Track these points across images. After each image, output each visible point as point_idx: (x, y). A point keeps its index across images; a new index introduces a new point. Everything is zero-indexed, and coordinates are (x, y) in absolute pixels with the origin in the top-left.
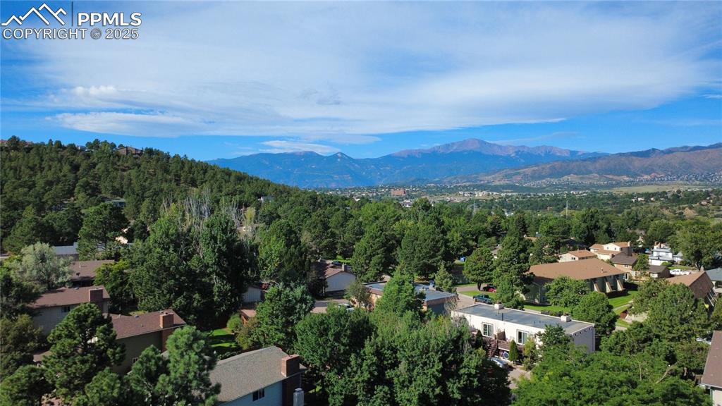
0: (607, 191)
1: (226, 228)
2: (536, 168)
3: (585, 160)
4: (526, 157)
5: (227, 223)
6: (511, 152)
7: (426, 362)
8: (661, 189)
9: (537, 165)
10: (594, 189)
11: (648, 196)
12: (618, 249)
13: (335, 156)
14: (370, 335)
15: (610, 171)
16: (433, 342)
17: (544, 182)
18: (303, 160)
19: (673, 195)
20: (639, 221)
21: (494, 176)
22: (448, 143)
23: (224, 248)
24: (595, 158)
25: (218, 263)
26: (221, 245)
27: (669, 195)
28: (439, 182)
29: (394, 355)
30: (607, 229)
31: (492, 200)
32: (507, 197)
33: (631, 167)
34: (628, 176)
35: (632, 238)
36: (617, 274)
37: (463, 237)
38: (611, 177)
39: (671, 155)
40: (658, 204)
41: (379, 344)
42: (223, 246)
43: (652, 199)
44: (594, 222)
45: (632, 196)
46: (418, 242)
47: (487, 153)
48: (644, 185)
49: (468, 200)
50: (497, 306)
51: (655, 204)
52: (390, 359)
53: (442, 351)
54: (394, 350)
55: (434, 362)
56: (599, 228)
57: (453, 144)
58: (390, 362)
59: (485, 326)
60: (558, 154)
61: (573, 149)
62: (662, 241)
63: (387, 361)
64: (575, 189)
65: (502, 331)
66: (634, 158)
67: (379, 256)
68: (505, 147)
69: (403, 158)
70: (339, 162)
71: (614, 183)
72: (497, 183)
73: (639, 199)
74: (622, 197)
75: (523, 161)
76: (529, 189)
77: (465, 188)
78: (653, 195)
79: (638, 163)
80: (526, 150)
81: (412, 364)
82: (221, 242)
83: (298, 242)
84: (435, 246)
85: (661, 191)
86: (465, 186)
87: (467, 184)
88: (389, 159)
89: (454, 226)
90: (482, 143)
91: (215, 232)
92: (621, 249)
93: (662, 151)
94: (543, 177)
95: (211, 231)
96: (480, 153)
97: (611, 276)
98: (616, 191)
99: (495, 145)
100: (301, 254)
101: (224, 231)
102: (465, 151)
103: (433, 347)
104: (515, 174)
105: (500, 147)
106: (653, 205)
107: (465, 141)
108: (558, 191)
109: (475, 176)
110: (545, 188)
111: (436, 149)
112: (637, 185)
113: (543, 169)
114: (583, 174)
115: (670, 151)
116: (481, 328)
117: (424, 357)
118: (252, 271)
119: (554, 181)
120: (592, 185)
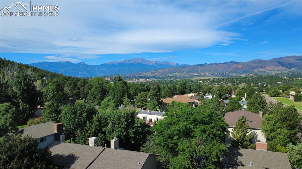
0: (190, 79)
1: (26, 78)
2: (164, 70)
3: (182, 67)
4: (160, 66)
5: (27, 76)
6: (154, 63)
7: (120, 122)
8: (208, 78)
9: (164, 69)
10: (185, 78)
11: (203, 80)
12: (193, 95)
13: (80, 64)
14: (96, 113)
15: (191, 71)
16: (122, 113)
17: (166, 76)
18: (65, 65)
19: (212, 80)
20: (201, 87)
21: (147, 73)
22: (128, 59)
23: (25, 88)
24: (185, 66)
25: (22, 95)
26: (24, 86)
27: (211, 80)
28: (126, 75)
29: (106, 121)
30: (189, 89)
31: (146, 82)
32: (153, 81)
33: (198, 70)
34: (197, 74)
35: (198, 92)
36: (193, 101)
37: (135, 91)
38: (191, 74)
39: (211, 66)
40: (207, 83)
41: (100, 117)
42: (25, 86)
43: (205, 81)
44: (185, 86)
45: (198, 80)
46: (116, 91)
47: (144, 64)
48: (202, 77)
49: (137, 82)
50: (149, 111)
51: (206, 83)
52: (104, 123)
53: (126, 118)
54: (106, 119)
55: (123, 122)
56: (187, 89)
57: (131, 60)
58: (104, 124)
59: (144, 118)
60: (172, 65)
61: (177, 63)
62: (209, 93)
63: (103, 124)
64: (178, 78)
65: (151, 119)
66: (198, 66)
67: (100, 95)
68: (152, 61)
69: (110, 65)
70: (81, 66)
71: (192, 76)
72: (148, 76)
73: (201, 81)
74: (195, 81)
75: (158, 67)
76: (161, 78)
77: (135, 77)
78: (205, 80)
79: (200, 68)
80: (160, 63)
81: (114, 124)
82: (23, 85)
83: (62, 90)
84: (123, 92)
85: (208, 79)
86: (136, 77)
87: (137, 76)
88: (104, 65)
89: (131, 87)
90: (143, 60)
91: (20, 80)
92: (195, 95)
93: (208, 64)
94: (166, 74)
95: (19, 80)
96: (142, 64)
97: (191, 102)
98: (192, 79)
99: (148, 60)
100: (64, 95)
101: (25, 80)
102: (136, 63)
103: (123, 116)
104: (156, 72)
105: (150, 61)
106: (205, 83)
107: (136, 58)
108: (172, 79)
109: (139, 73)
110: (167, 78)
111: (124, 62)
112: (200, 76)
113: (166, 70)
114: (181, 72)
115: (211, 64)
116: (142, 118)
117: (119, 120)
118: (40, 98)
119: (170, 75)
120: (184, 77)
